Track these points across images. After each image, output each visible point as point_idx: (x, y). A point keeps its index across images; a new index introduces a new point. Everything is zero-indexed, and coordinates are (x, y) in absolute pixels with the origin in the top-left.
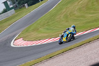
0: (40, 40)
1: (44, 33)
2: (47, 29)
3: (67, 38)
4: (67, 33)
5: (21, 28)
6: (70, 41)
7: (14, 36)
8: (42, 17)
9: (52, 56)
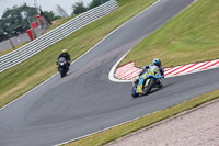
0: (172, 67)
1: (182, 51)
2: (189, 42)
3: (143, 88)
5: (131, 40)
7: (115, 58)
8: (177, 15)
9: (199, 102)
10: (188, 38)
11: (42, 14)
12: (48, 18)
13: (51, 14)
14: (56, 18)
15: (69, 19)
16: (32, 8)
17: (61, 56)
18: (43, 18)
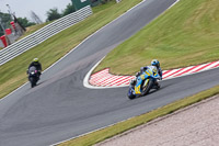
2: (164, 49)
4: (142, 77)
6: (147, 93)
7: (90, 65)
8: (151, 22)
10: (162, 44)
11: (16, 20)
12: (22, 25)
13: (25, 20)
14: (30, 25)
15: (43, 25)
16: (6, 15)
17: (32, 65)
18: (17, 25)
